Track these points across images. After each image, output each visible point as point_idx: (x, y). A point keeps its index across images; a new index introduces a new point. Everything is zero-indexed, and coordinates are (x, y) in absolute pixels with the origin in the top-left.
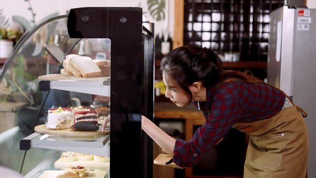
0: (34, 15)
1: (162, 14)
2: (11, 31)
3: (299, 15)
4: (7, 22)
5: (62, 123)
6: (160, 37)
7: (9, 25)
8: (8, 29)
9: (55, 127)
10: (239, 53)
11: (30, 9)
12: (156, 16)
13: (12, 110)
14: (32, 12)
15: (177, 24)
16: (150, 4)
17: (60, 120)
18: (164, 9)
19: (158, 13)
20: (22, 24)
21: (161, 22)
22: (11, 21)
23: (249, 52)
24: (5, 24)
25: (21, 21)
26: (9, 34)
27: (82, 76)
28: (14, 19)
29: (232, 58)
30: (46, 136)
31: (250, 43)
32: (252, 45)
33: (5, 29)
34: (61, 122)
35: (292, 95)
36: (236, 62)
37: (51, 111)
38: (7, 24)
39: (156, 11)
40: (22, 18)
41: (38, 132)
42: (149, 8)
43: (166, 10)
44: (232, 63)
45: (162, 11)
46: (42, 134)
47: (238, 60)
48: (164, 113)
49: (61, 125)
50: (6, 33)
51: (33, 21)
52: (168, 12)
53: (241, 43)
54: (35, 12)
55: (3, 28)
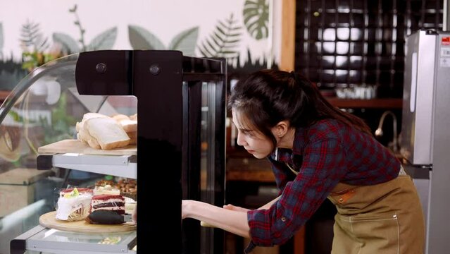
0: (83, 32)
1: (263, 30)
2: (49, 56)
3: (442, 44)
4: (45, 43)
5: (77, 212)
6: (261, 62)
7: (47, 47)
8: (46, 52)
9: (66, 219)
10: (375, 87)
11: (77, 23)
12: (255, 33)
13: (25, 182)
14: (80, 27)
15: (285, 43)
16: (247, 15)
17: (74, 207)
18: (266, 23)
19: (259, 29)
20: (65, 45)
21: (262, 41)
22: (50, 41)
23: (391, 85)
24: (42, 46)
25: (64, 40)
26: (46, 59)
27: (100, 148)
28: (56, 37)
29: (365, 93)
30: (52, 231)
31: (393, 72)
32: (395, 74)
33: (42, 53)
34: (75, 210)
35: (431, 163)
36: (371, 100)
37: (63, 193)
38: (46, 45)
39: (255, 26)
40: (67, 37)
41: (42, 225)
42: (246, 22)
43: (269, 24)
44: (365, 100)
45: (264, 25)
46: (48, 229)
47: (374, 95)
48: (264, 173)
49: (75, 215)
50: (43, 57)
51: (82, 41)
52: (273, 27)
53: (378, 72)
54: (84, 27)
55: (40, 51)
